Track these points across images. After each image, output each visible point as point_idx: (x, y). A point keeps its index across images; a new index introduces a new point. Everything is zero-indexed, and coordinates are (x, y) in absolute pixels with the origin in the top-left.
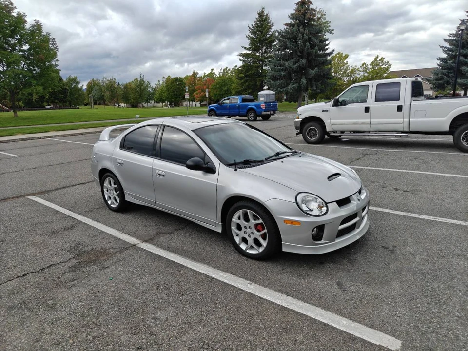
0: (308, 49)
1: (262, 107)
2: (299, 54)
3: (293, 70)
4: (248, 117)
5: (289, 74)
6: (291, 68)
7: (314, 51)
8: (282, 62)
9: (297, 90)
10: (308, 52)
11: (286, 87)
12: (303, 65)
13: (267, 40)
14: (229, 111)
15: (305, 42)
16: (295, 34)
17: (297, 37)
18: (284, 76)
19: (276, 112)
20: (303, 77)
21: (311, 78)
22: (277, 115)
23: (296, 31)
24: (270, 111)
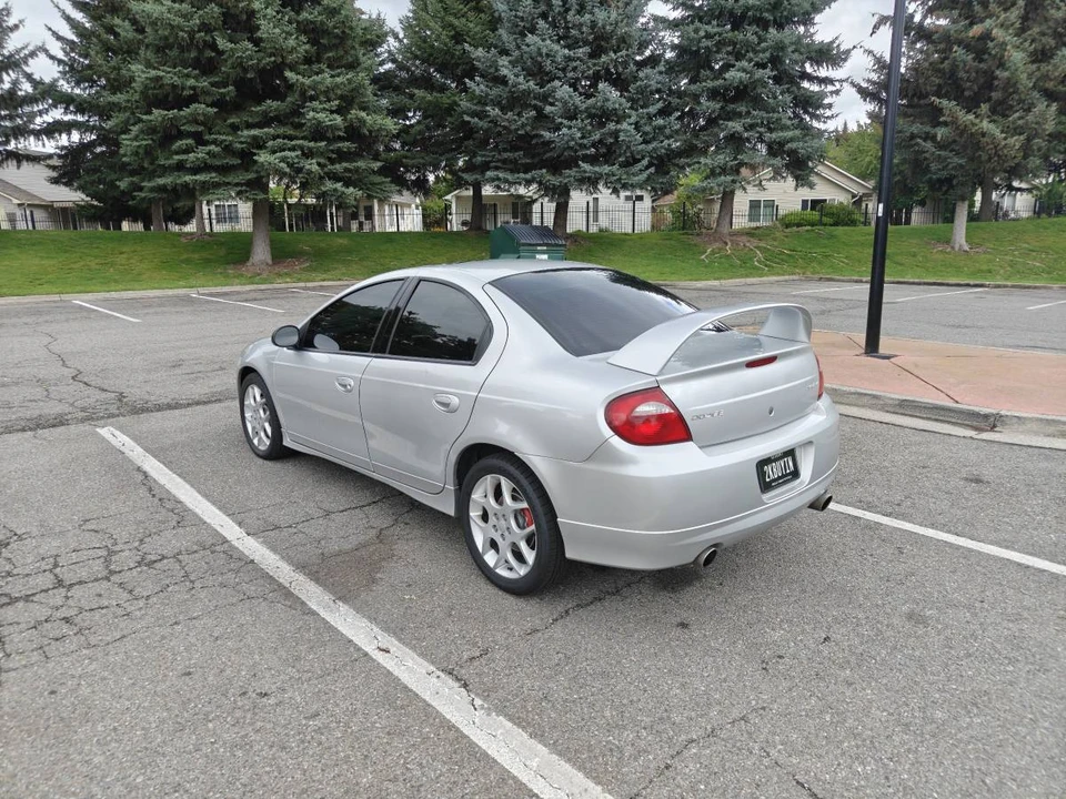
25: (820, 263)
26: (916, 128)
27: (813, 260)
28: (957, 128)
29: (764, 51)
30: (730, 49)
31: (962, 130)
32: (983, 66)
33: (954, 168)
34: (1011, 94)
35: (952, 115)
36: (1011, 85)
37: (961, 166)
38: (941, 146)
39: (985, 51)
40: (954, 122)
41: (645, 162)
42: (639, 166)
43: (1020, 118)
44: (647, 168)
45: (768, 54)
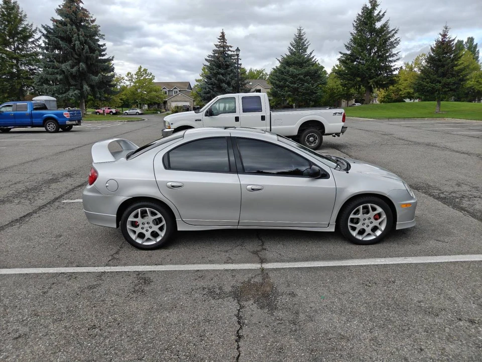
0: (87, 52)
1: (65, 116)
2: (76, 57)
3: (71, 74)
4: (46, 129)
5: (66, 78)
6: (69, 71)
7: (94, 55)
8: (56, 64)
9: (79, 97)
10: (86, 56)
11: (65, 93)
12: (83, 69)
13: (19, 33)
14: (13, 120)
15: (81, 43)
16: (68, 33)
17: (71, 38)
18: (61, 80)
19: (81, 121)
20: (84, 82)
21: (94, 85)
22: (84, 125)
23: (70, 30)
24: (75, 121)
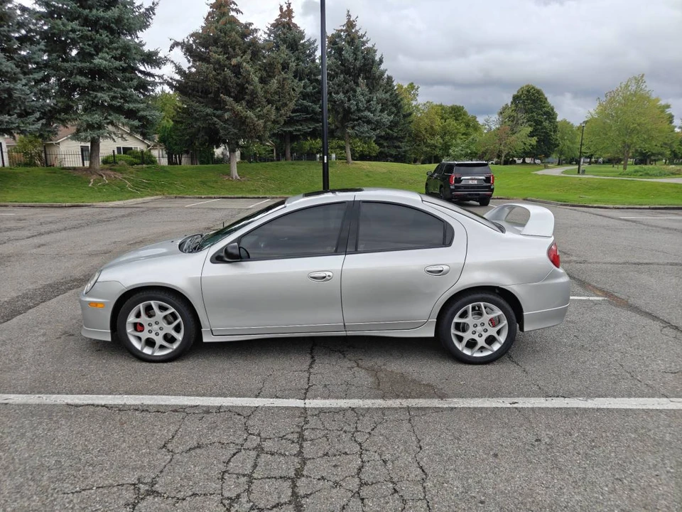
25: (169, 187)
26: (209, 110)
27: (163, 186)
28: (234, 112)
29: (117, 49)
30: (90, 43)
31: (237, 114)
32: (239, 81)
33: (232, 134)
34: (254, 98)
35: (231, 105)
36: (254, 93)
37: (235, 133)
38: (225, 121)
39: (240, 73)
40: (232, 110)
41: (38, 115)
42: (32, 118)
43: (260, 111)
44: (39, 119)
45: (119, 52)
